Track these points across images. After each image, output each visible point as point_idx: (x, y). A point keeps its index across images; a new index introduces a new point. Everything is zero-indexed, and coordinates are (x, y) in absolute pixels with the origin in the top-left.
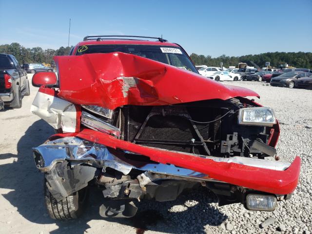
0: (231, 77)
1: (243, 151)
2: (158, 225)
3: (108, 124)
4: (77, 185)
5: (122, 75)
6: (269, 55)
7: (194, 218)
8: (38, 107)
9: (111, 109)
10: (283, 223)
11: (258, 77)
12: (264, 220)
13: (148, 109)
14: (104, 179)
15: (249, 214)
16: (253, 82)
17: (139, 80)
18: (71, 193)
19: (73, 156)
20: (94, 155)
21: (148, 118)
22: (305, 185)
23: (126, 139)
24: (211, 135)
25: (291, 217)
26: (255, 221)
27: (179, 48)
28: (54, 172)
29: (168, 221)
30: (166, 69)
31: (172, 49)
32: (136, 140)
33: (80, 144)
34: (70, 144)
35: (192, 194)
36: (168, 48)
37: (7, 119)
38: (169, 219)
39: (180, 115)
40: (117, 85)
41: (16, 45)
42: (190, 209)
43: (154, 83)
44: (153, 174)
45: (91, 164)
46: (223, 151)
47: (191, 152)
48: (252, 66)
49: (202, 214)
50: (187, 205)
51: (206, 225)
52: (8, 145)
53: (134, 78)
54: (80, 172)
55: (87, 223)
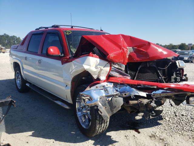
8: (90, 66)
9: (124, 64)
13: (138, 64)
17: (135, 49)
18: (111, 115)
21: (139, 69)
30: (149, 43)
34: (106, 86)
53: (132, 48)
54: (116, 101)
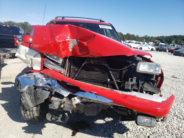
0: (149, 48)
1: (139, 89)
2: (85, 130)
3: (59, 67)
4: (38, 101)
5: (69, 38)
6: (175, 37)
7: (108, 128)
8: (19, 53)
9: (61, 58)
10: (163, 137)
11: (166, 49)
12: (152, 133)
13: (83, 59)
14: (53, 98)
15: (143, 129)
16: (163, 52)
17: (79, 42)
18: (35, 105)
19: (38, 84)
20: (50, 84)
21: (83, 65)
22: (182, 115)
23: (69, 77)
24: (120, 78)
25: (169, 133)
26: (146, 134)
27: (110, 26)
28: (26, 92)
29: (92, 128)
30: (95, 35)
31: (106, 26)
32: (75, 77)
33: (42, 77)
34: (36, 77)
35: (111, 114)
36: (104, 26)
37: (14, 63)
38: (93, 127)
39: (102, 64)
40: (66, 44)
41: (27, 23)
42: (107, 122)
43: (87, 44)
44: (82, 98)
45: (48, 90)
46: (126, 88)
47: (107, 87)
48: (164, 43)
49: (114, 126)
50: (106, 120)
51: (115, 133)
52: (11, 77)
53: (76, 40)
54: (40, 93)
55: (45, 125)
